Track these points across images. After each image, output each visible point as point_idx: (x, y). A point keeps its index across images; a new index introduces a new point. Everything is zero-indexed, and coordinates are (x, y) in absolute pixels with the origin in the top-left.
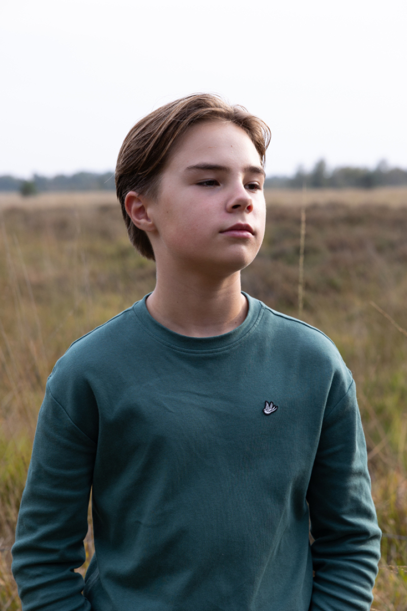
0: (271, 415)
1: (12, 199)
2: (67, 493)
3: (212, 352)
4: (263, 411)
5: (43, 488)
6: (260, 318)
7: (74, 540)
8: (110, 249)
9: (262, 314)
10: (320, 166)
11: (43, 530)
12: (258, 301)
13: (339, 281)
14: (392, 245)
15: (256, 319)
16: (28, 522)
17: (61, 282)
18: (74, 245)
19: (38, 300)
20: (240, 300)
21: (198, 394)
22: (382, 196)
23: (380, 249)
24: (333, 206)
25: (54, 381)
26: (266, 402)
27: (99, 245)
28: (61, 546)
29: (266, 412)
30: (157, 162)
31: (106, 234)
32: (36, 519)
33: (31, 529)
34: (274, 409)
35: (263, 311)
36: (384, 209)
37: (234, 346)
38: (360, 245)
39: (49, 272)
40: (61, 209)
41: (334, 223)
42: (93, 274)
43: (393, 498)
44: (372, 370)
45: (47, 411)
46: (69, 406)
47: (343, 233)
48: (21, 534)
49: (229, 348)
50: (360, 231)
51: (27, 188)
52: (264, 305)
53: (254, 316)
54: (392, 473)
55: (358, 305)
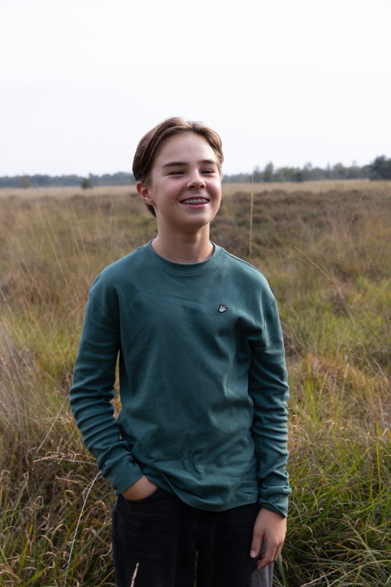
0: (224, 313)
1: (78, 190)
2: (102, 357)
3: (190, 273)
4: (219, 310)
5: (88, 354)
6: (220, 257)
7: (106, 385)
8: (138, 221)
9: (222, 255)
10: (270, 167)
11: (88, 379)
12: (220, 247)
13: (279, 239)
14: (313, 216)
15: (218, 257)
16: (79, 374)
17: (107, 241)
18: (114, 219)
19: (93, 252)
20: (209, 246)
21: (180, 298)
22: (308, 186)
23: (305, 220)
24: (277, 192)
25: (94, 290)
26: (220, 305)
27: (130, 218)
28: (98, 388)
29: (221, 311)
30: (147, 164)
31: (135, 212)
32: (84, 372)
33: (81, 379)
34: (225, 309)
35: (223, 253)
36: (309, 194)
37: (204, 271)
38: (294, 217)
39: (99, 235)
40: (107, 196)
41: (277, 203)
42: (127, 236)
43: (310, 370)
44: (299, 293)
45: (90, 307)
46: (103, 304)
47: (281, 209)
48: (75, 382)
49: (201, 272)
50: (293, 208)
51: (86, 183)
52: (224, 250)
53: (217, 255)
54: (310, 355)
55: (291, 254)
